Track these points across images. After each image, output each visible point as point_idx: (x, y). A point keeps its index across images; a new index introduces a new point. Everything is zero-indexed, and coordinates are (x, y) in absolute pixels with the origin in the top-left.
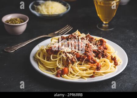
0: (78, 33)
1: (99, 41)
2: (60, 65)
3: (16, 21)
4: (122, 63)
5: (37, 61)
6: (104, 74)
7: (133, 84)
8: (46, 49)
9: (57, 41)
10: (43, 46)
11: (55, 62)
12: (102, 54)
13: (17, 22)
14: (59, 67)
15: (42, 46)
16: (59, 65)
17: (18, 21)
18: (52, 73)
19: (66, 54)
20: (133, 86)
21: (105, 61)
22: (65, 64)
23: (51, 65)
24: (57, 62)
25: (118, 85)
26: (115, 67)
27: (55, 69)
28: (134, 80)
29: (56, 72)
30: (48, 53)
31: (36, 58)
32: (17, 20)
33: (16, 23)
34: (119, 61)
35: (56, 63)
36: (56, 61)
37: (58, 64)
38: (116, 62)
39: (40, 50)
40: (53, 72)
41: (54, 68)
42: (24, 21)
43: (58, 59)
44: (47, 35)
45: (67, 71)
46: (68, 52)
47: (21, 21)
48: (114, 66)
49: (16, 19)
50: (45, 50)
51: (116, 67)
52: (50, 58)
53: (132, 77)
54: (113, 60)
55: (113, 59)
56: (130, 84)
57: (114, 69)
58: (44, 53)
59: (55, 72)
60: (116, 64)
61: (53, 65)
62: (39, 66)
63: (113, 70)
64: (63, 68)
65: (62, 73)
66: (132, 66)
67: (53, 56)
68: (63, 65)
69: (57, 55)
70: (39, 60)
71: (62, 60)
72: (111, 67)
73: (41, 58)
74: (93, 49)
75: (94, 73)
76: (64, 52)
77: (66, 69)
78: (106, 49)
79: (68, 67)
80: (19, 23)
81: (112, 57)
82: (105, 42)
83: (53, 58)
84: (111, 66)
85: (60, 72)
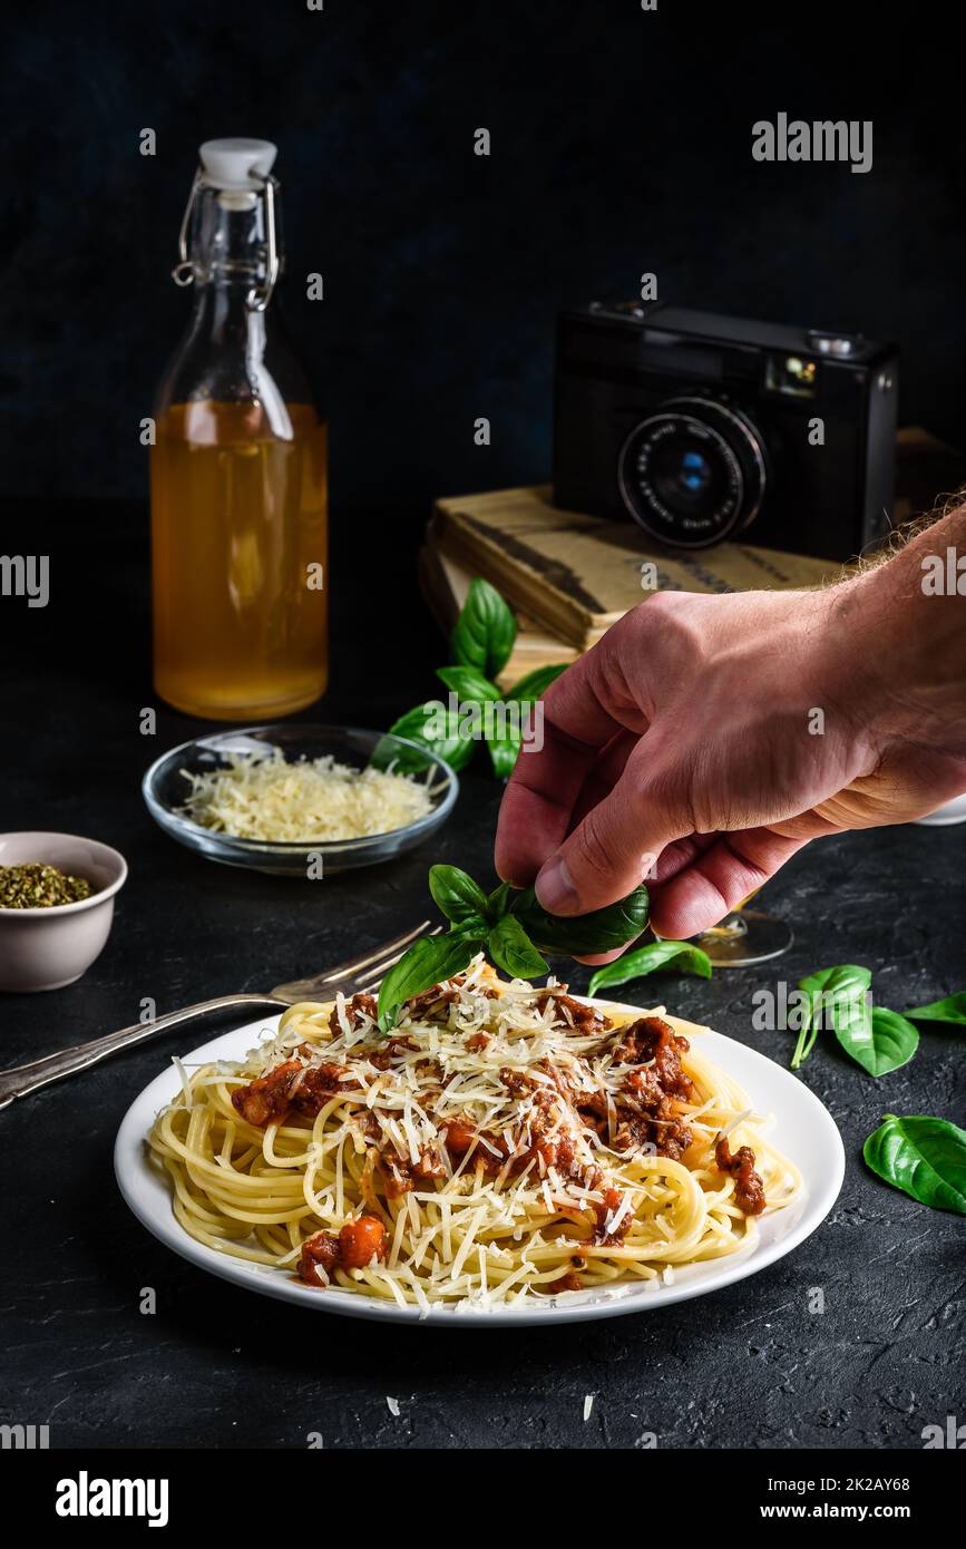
0: (479, 971)
1: (629, 1033)
2: (330, 1203)
3: (34, 885)
4: (802, 1194)
5: (169, 1174)
6: (652, 1273)
7: (868, 1349)
8: (228, 1086)
9: (328, 1031)
10: (211, 1064)
11: (295, 1179)
12: (649, 1124)
13: (39, 891)
14: (325, 1212)
15: (203, 1066)
16: (323, 1201)
17: (47, 889)
18: (266, 1256)
19: (373, 1119)
20: (865, 1356)
21: (663, 1181)
22: (364, 1192)
23: (261, 1203)
24: (308, 1181)
25: (756, 1352)
26: (739, 1226)
27: (294, 1233)
28: (880, 1321)
29: (298, 1251)
30: (245, 1116)
31: (161, 1156)
32: (41, 879)
33: (33, 903)
34: (775, 1179)
35: (301, 1186)
36: (299, 1170)
37: (316, 1190)
38: (753, 1185)
39: (188, 1094)
40: (273, 1253)
41: (283, 1226)
42: (95, 889)
43: (314, 1158)
44: (265, 992)
45: (377, 1239)
46: (387, 1112)
47: (68, 886)
48: (737, 1213)
49: (33, 874)
50: (226, 1097)
51: (751, 1222)
52: (260, 1150)
53: (864, 1298)
54: (732, 1175)
55: (734, 1166)
56: (843, 1345)
57: (733, 1237)
58: (220, 1116)
59: (290, 1248)
60: (749, 1202)
61: (280, 1202)
62: (179, 1210)
63: (722, 1244)
64: (352, 1218)
65: (344, 1256)
66: (882, 1221)
67: (277, 1137)
68: (352, 1197)
69: (310, 1127)
70: (180, 1164)
71: (345, 1169)
72: (703, 1221)
73: (191, 1152)
74: (579, 1088)
75: (576, 1260)
76: (363, 1107)
77: (369, 1227)
78: (677, 1087)
79: (386, 1217)
80: (56, 903)
81: (720, 1145)
82: (679, 1040)
83: (276, 1154)
84: (711, 1214)
85: (327, 1248)
